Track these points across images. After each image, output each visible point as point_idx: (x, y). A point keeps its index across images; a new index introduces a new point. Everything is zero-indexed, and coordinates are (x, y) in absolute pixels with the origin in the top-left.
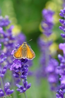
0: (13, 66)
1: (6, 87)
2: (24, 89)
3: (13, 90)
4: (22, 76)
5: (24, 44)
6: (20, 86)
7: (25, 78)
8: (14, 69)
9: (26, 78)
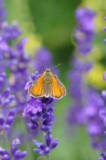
0: (27, 110)
1: (13, 147)
2: (47, 149)
3: (25, 152)
4: (44, 126)
5: (47, 71)
6: (39, 144)
7: (49, 129)
8: (29, 115)
9: (50, 131)
